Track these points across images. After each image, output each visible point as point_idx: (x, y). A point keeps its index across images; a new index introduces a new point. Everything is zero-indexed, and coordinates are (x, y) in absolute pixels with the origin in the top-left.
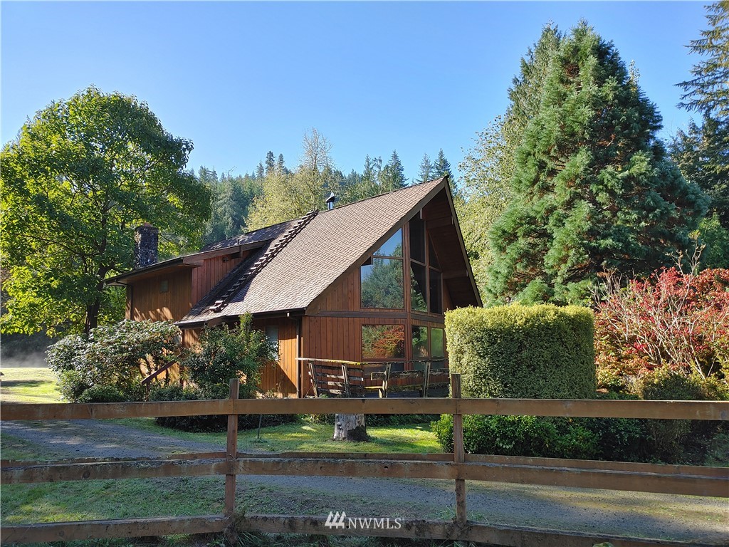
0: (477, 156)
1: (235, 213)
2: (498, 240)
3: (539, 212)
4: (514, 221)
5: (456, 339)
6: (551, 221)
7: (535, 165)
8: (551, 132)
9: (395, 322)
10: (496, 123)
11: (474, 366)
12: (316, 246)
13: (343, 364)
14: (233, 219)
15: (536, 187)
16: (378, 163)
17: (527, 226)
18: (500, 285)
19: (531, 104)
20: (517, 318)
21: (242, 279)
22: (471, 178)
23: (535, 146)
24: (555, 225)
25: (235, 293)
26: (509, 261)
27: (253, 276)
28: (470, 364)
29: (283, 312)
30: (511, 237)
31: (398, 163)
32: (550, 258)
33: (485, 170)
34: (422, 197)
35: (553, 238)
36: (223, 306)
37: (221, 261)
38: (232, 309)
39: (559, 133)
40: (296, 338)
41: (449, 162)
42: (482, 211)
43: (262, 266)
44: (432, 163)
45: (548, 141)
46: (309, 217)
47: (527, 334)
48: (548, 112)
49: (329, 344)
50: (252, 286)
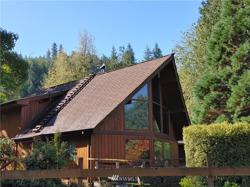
0: (182, 45)
1: (34, 79)
2: (198, 92)
3: (223, 76)
4: (208, 82)
5: (190, 143)
6: (230, 81)
7: (219, 49)
8: (228, 31)
9: (144, 138)
10: (192, 26)
11: (202, 158)
12: (96, 94)
13: (117, 161)
14: (33, 82)
15: (220, 62)
16: (122, 49)
17: (216, 84)
18: (200, 118)
19: (212, 17)
20: (226, 130)
21: (52, 113)
22: (179, 58)
23: (219, 39)
24: (232, 84)
25: (48, 121)
26: (206, 105)
27: (59, 111)
28: (200, 157)
29: (80, 131)
30: (206, 91)
31: (131, 50)
32: (230, 103)
33: (187, 53)
34: (159, 65)
35: (231, 91)
36: (41, 129)
37: (38, 103)
38: (47, 131)
39: (233, 31)
40: (87, 146)
41: (161, 50)
42: (186, 76)
43: (64, 106)
44: (151, 50)
45: (227, 36)
46: (91, 78)
47: (232, 140)
48: (226, 20)
49: (107, 150)
50: (58, 117)
